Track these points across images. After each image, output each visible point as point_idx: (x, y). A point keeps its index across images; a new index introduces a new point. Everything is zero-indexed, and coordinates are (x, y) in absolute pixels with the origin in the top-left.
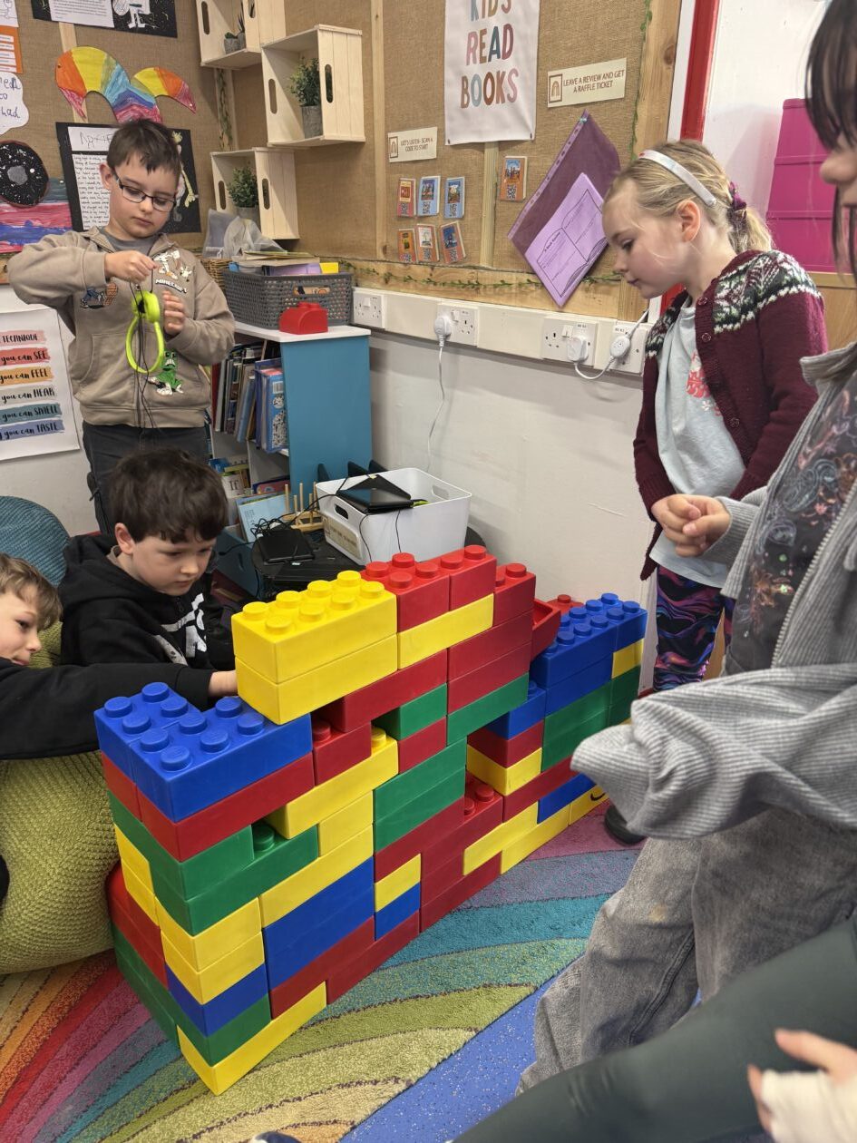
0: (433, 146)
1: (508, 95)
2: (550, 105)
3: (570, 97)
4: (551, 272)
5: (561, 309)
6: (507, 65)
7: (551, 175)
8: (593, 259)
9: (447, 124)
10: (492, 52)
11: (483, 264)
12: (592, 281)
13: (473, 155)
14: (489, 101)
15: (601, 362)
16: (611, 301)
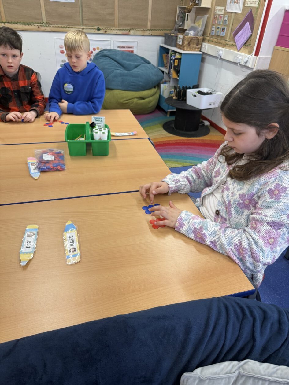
0: (223, 11)
1: (239, 2)
2: (245, 6)
3: (249, 5)
4: (238, 43)
5: (239, 51)
7: (243, 21)
8: (246, 41)
9: (227, 6)
11: (227, 40)
12: (245, 46)
13: (230, 14)
14: (235, 3)
15: (242, 63)
16: (247, 50)
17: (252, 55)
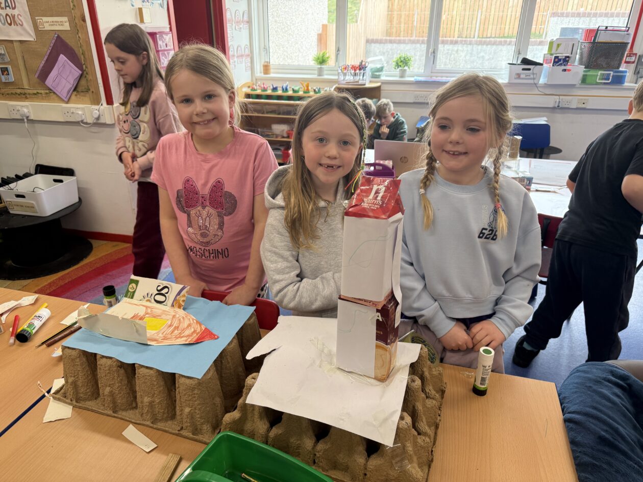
1: (19, 24)
2: (40, 29)
3: (47, 27)
4: (59, 89)
5: (67, 103)
6: (16, 12)
7: (48, 54)
8: (75, 85)
10: (6, 7)
11: (26, 87)
12: (78, 92)
13: (9, 44)
14: (10, 24)
15: (90, 120)
16: (87, 99)
17: (102, 105)
